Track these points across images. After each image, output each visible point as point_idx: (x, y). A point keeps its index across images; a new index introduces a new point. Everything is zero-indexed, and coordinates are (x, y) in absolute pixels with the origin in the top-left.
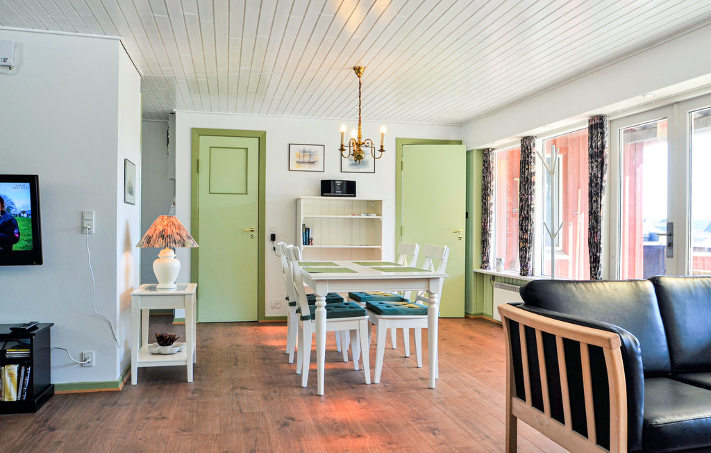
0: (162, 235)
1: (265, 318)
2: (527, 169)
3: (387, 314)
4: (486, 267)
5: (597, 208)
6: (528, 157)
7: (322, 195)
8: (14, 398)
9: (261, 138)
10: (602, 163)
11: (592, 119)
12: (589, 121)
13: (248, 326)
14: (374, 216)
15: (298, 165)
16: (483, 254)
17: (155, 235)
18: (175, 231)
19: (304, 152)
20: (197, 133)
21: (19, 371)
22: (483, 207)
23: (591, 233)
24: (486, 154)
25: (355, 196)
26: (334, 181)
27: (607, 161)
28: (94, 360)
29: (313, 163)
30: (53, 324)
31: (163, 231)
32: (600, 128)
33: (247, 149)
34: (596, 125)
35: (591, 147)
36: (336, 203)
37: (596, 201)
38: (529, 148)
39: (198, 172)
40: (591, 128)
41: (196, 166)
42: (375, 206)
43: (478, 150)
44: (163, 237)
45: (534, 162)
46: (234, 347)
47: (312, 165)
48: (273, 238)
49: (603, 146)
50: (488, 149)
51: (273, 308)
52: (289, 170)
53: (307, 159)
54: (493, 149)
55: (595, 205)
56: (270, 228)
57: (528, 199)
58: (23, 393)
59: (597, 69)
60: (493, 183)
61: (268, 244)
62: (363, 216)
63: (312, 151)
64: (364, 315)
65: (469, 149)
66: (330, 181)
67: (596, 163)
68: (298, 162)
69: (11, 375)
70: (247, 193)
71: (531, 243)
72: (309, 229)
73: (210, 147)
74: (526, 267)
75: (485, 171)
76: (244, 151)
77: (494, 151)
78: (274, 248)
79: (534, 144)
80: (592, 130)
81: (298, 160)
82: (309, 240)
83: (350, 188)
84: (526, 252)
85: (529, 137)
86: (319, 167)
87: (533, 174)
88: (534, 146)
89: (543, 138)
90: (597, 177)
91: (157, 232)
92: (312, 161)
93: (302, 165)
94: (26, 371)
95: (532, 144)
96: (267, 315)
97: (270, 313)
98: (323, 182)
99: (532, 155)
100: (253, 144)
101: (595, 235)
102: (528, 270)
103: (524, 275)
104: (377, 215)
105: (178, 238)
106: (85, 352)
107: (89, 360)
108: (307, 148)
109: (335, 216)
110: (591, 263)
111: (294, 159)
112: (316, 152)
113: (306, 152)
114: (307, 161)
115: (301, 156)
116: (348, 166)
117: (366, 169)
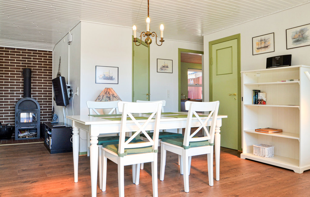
1: (241, 149)
9: (238, 38)
15: (258, 50)
19: (261, 40)
25: (290, 65)
29: (267, 47)
33: (232, 47)
39: (211, 64)
47: (266, 49)
52: (253, 55)
53: (263, 45)
63: (266, 39)
66: (272, 58)
68: (258, 49)
70: (232, 73)
73: (217, 50)
81: (257, 47)
86: (271, 49)
92: (266, 46)
93: (260, 49)
98: (268, 59)
108: (263, 37)
111: (255, 46)
112: (268, 39)
113: (263, 40)
114: (263, 47)
115: (260, 44)
116: (292, 43)
117: (306, 43)
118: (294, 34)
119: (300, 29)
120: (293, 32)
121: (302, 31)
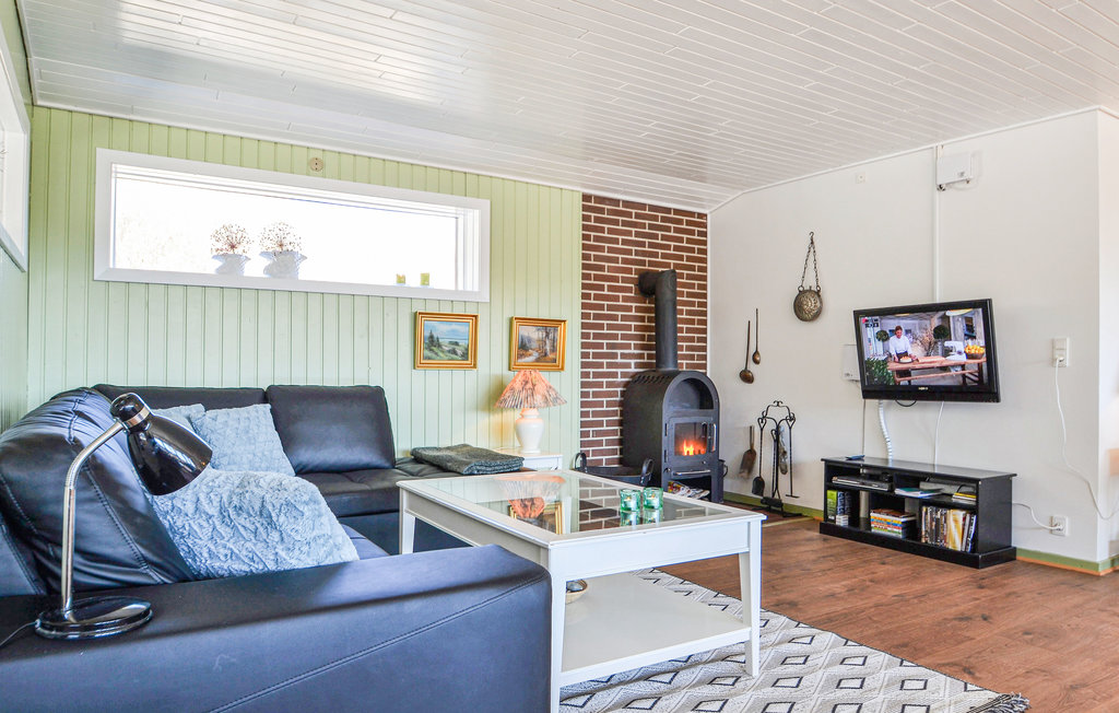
8: (959, 549)
21: (964, 519)
28: (1067, 527)
30: (1015, 475)
58: (967, 544)
69: (956, 521)
94: (971, 519)
106: (1055, 516)
107: (1061, 527)
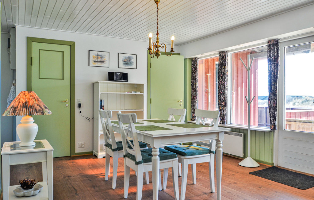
0: (26, 106)
1: (76, 154)
2: (223, 68)
3: (189, 156)
4: (195, 120)
5: (275, 88)
6: (224, 62)
7: (109, 80)
9: (72, 46)
10: (277, 64)
11: (270, 41)
12: (268, 42)
13: (66, 160)
14: (138, 93)
15: (94, 63)
16: (192, 112)
17: (19, 106)
18: (36, 102)
19: (98, 55)
20: (30, 41)
22: (192, 88)
23: (271, 102)
24: (194, 61)
25: (127, 81)
26: (116, 73)
27: (279, 64)
31: (26, 102)
32: (276, 46)
33: (63, 52)
34: (273, 45)
35: (270, 56)
36: (117, 85)
37: (274, 85)
38: (225, 57)
39: (31, 65)
40: (269, 46)
41: (30, 61)
42: (139, 87)
43: (189, 59)
44: (26, 107)
45: (227, 65)
46: (67, 178)
47: (102, 63)
48: (80, 106)
49: (278, 56)
50: (196, 58)
51: (80, 147)
52: (89, 65)
53: (99, 60)
54: (198, 58)
55: (273, 87)
56: (78, 100)
57: (224, 84)
59: (281, 13)
60: (198, 76)
61: (77, 110)
62: (133, 93)
63: (102, 55)
64: (176, 157)
65: (185, 58)
66: (113, 73)
67: (274, 65)
70: (63, 79)
71: (226, 107)
72: (102, 100)
73: (40, 50)
74: (224, 119)
75: (193, 70)
76: (61, 53)
77: (199, 59)
78: (81, 112)
79: (227, 55)
80: (270, 47)
81: (94, 60)
82: (102, 106)
83: (124, 77)
84: (223, 112)
85: (225, 51)
86: (106, 64)
87: (226, 71)
88: (227, 56)
89: (231, 53)
90: (275, 72)
91: (21, 103)
92: (102, 61)
93: (96, 63)
95: (226, 55)
96: (76, 152)
97: (78, 150)
98: (109, 73)
99: (226, 60)
100: (66, 49)
101: (274, 103)
102: (224, 121)
103: (223, 123)
104: (140, 92)
105: (38, 108)
108: (100, 53)
109: (116, 93)
110: (270, 117)
111: (92, 59)
112: (105, 56)
113: (99, 56)
114: (100, 61)
115: (96, 58)
116: (122, 64)
117: (132, 67)
118: (124, 58)
119: (128, 56)
120: (124, 57)
121: (129, 58)
